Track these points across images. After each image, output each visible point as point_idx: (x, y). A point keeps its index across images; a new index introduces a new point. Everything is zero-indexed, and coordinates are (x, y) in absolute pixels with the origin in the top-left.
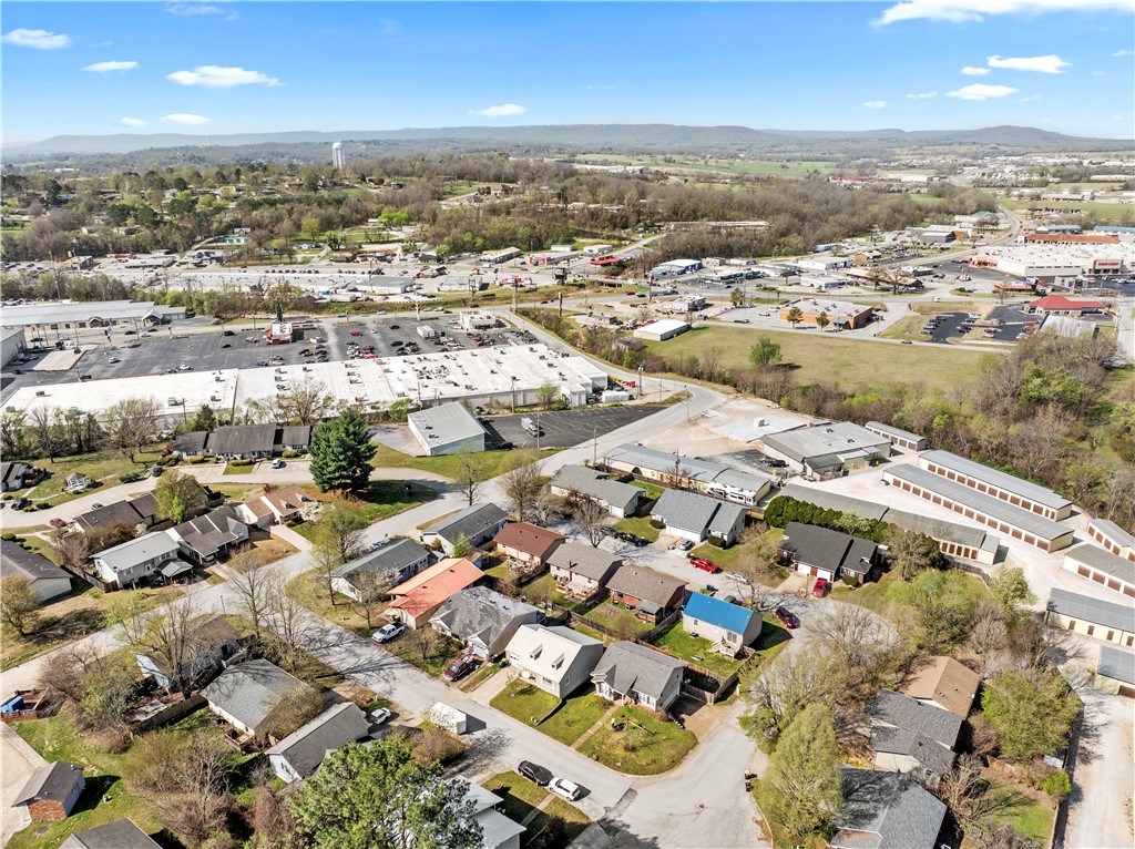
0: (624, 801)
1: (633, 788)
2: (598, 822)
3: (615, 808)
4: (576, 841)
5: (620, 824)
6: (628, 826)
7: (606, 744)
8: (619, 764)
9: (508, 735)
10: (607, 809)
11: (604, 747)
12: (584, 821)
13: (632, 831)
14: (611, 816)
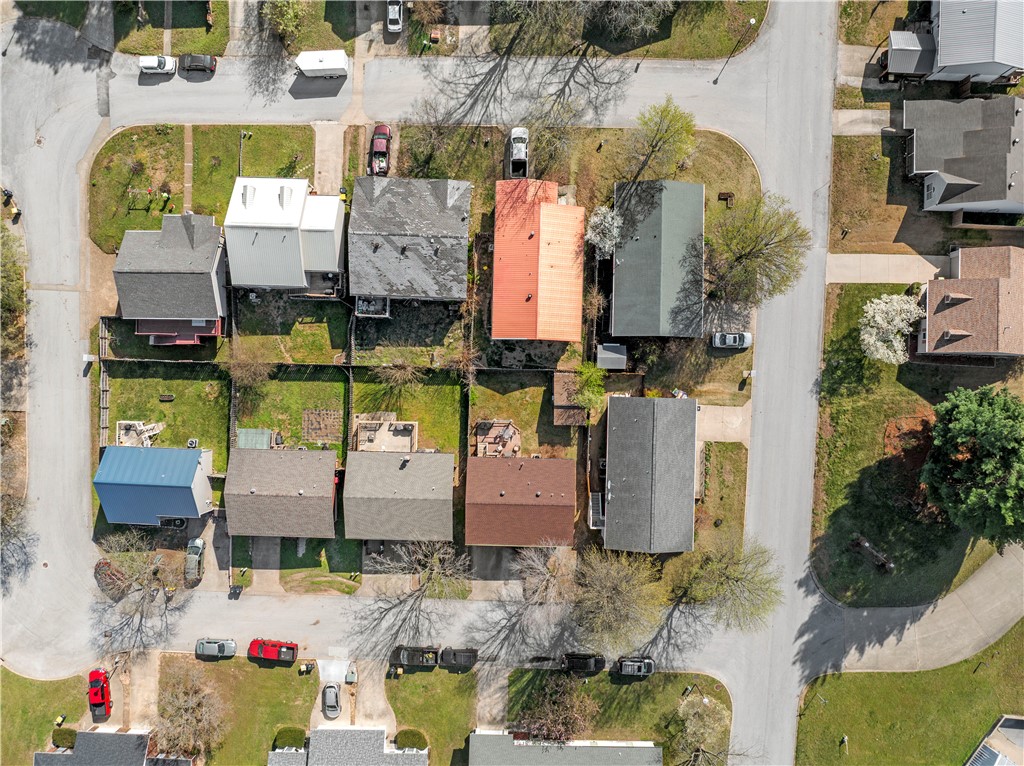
0: (105, 96)
1: (107, 118)
2: (111, 54)
3: (107, 82)
4: (111, 15)
5: (93, 67)
6: (85, 70)
7: (164, 158)
8: (135, 137)
9: (260, 99)
10: (112, 75)
11: (162, 152)
12: (121, 44)
13: (79, 67)
14: (105, 70)
